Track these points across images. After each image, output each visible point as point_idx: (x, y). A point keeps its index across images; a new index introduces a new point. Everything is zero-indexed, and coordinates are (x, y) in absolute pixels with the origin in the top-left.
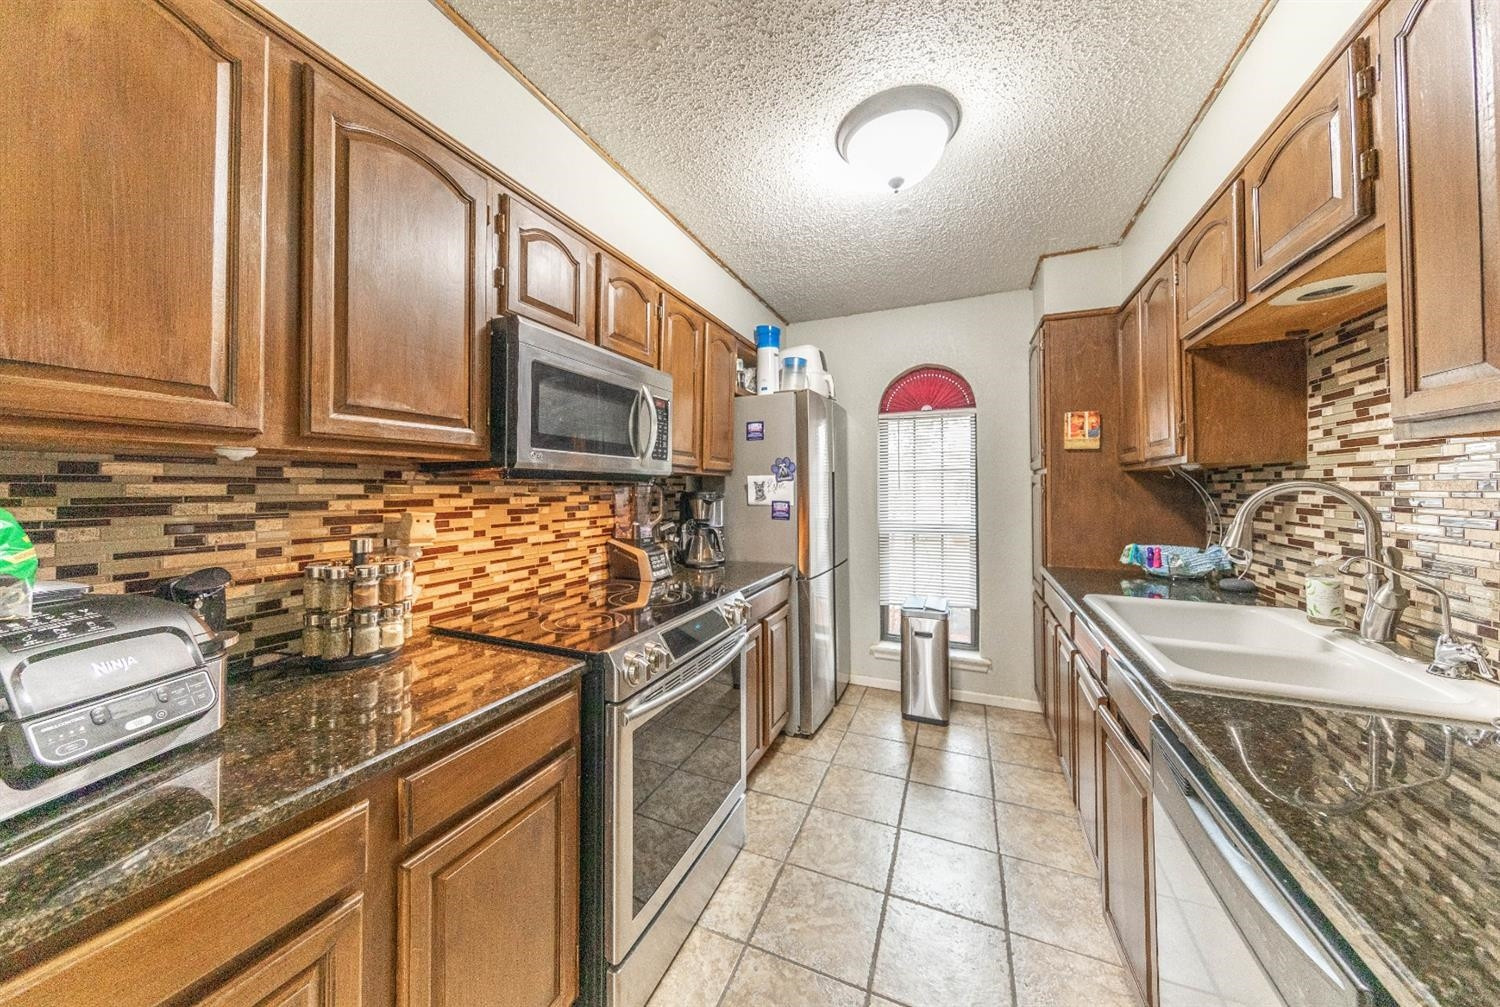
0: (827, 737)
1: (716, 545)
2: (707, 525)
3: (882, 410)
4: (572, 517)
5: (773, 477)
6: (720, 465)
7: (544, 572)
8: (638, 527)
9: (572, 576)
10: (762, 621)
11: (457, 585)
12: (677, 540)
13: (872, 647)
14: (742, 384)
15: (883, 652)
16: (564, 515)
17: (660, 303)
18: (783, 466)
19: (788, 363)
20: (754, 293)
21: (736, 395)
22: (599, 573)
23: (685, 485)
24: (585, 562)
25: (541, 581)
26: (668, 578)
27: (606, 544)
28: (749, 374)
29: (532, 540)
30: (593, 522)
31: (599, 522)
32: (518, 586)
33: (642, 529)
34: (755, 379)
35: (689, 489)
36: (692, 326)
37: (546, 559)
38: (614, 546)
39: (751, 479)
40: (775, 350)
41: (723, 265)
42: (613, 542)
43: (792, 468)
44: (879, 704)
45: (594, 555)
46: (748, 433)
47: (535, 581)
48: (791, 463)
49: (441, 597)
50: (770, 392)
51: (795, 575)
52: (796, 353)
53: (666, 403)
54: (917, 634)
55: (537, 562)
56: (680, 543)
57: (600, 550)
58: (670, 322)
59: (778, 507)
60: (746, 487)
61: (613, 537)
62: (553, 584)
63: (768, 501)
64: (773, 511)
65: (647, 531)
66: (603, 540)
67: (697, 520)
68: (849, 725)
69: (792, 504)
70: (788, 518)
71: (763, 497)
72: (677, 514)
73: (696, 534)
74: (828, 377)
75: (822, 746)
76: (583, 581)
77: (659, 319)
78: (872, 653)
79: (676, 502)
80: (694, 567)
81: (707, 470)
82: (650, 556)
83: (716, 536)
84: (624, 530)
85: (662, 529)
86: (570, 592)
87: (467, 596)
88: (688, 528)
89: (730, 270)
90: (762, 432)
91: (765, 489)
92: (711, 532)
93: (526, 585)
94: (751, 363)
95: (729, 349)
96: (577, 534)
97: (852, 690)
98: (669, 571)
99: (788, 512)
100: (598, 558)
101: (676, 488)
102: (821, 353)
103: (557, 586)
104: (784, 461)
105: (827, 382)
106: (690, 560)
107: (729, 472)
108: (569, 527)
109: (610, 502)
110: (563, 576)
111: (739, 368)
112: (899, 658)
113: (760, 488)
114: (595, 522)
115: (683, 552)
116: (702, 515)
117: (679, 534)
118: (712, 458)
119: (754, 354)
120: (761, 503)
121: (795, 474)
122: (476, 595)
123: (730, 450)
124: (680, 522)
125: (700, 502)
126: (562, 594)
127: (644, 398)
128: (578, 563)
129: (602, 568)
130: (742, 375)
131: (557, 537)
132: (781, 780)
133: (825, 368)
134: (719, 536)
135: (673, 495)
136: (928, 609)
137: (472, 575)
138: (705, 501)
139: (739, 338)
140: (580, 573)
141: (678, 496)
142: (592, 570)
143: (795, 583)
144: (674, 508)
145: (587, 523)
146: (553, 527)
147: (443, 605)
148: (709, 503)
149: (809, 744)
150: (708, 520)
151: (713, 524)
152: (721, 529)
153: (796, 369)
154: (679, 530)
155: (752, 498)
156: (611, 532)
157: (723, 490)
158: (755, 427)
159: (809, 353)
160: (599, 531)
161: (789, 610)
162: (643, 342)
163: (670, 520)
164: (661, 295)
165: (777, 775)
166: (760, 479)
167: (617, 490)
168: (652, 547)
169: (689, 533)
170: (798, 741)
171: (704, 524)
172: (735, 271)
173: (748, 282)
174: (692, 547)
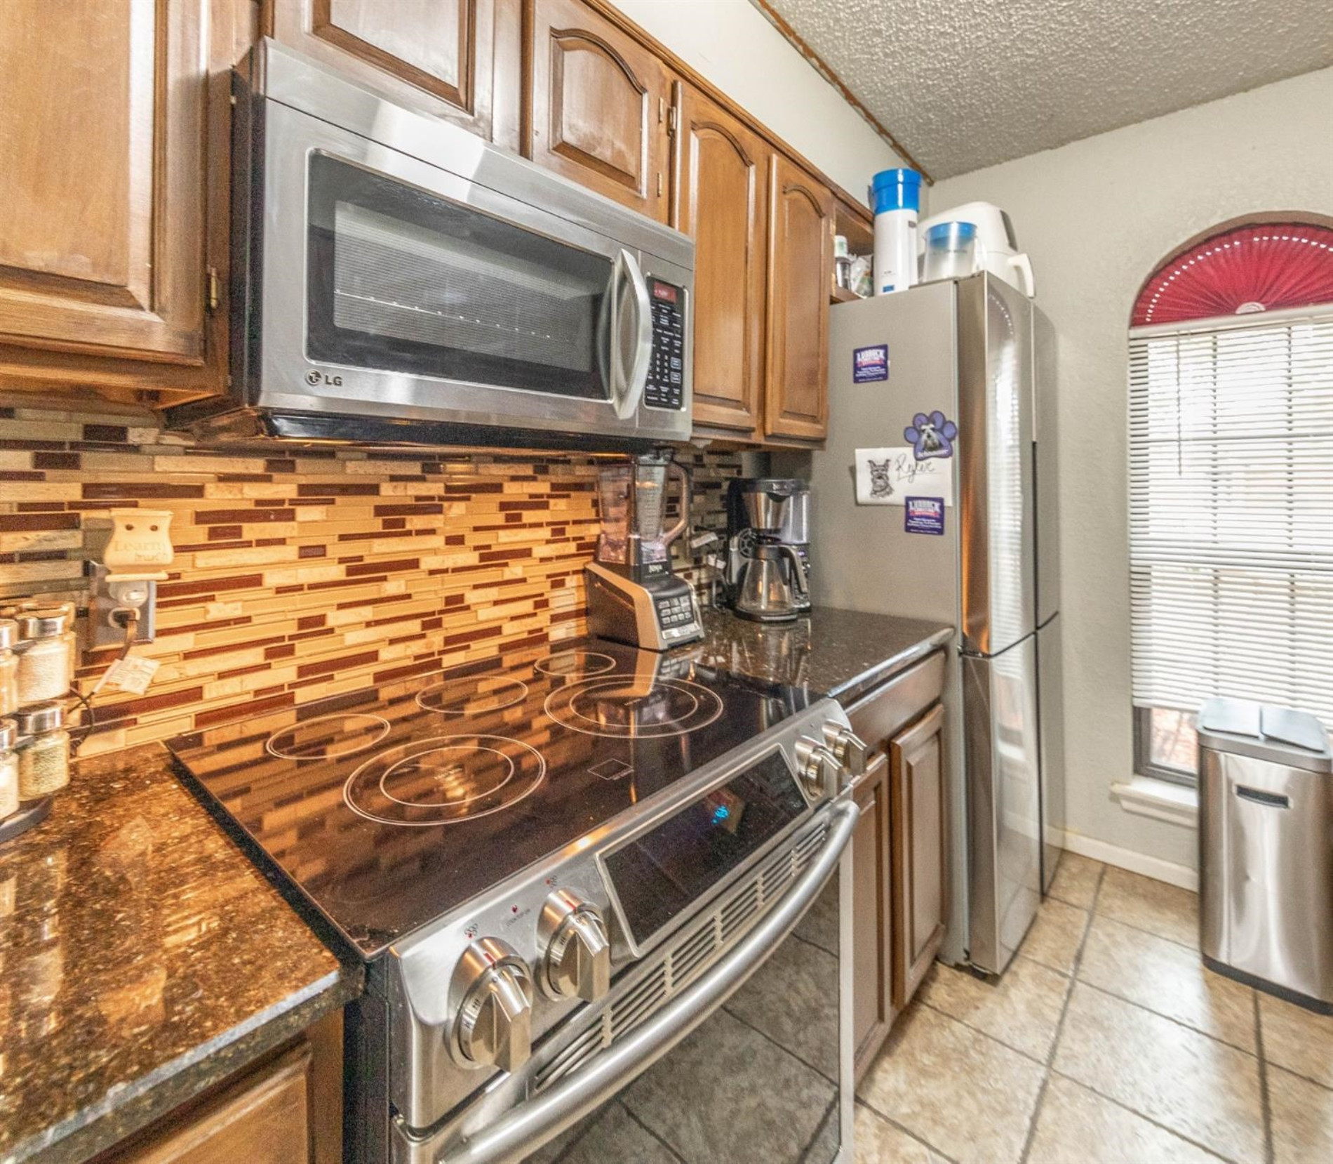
0: (1029, 983)
1: (792, 580)
2: (776, 541)
3: (1137, 320)
4: (513, 521)
5: (908, 451)
6: (802, 428)
7: (455, 623)
8: (638, 542)
9: (513, 631)
10: (888, 745)
11: (260, 651)
12: (721, 565)
13: (1117, 788)
14: (846, 283)
15: (1142, 801)
16: (500, 519)
17: (673, 102)
18: (928, 428)
19: (938, 239)
20: (869, 117)
21: (833, 301)
22: (572, 623)
23: (739, 468)
24: (542, 604)
25: (448, 640)
26: (694, 642)
27: (584, 571)
28: (859, 267)
29: (428, 563)
30: (558, 531)
31: (571, 531)
32: (399, 650)
33: (646, 547)
34: (871, 275)
35: (747, 473)
36: (744, 158)
37: (460, 598)
38: (598, 577)
39: (863, 456)
40: (911, 214)
41: (808, 53)
42: (595, 568)
43: (949, 432)
44: (1141, 914)
45: (559, 592)
46: (857, 368)
47: (436, 639)
48: (945, 422)
49: (222, 676)
50: (901, 286)
51: (956, 645)
52: (953, 218)
53: (679, 292)
54: (1243, 791)
55: (440, 606)
56: (727, 571)
57: (571, 581)
58: (694, 141)
59: (918, 508)
60: (853, 470)
61: (596, 560)
62: (474, 645)
63: (897, 497)
64: (909, 517)
65: (656, 548)
66: (577, 564)
67: (758, 531)
68: (1078, 958)
69: (948, 502)
70: (940, 532)
71: (886, 489)
72: (723, 519)
73: (756, 556)
74: (1022, 260)
75: (1021, 1007)
76: (538, 638)
77: (671, 132)
78: (1115, 798)
79: (722, 498)
80: (752, 618)
81: (774, 436)
82: (657, 600)
83: (793, 566)
84: (615, 546)
85: (695, 544)
86: (509, 660)
87: (283, 673)
88: (741, 545)
89: (823, 65)
90: (884, 365)
91: (892, 473)
92: (784, 553)
93: (417, 647)
94: (863, 246)
95: (820, 214)
96: (526, 553)
97: (1072, 866)
98: (695, 629)
99: (940, 519)
100: (570, 597)
101: (724, 473)
102: (1005, 218)
103: (485, 649)
104: (930, 420)
105: (1018, 268)
106: (745, 604)
107: (819, 442)
108: (507, 539)
109: (593, 495)
110: (497, 631)
111: (840, 251)
112: (1193, 822)
113: (880, 473)
114: (562, 531)
115: (732, 587)
116: (766, 521)
117: (725, 555)
118: (786, 413)
119: (868, 229)
120: (881, 500)
121: (956, 444)
122: (303, 671)
123: (821, 400)
124: (727, 533)
125: (763, 496)
126: (493, 665)
127: (625, 278)
128: (527, 606)
129: (577, 614)
130: (845, 264)
131: (482, 558)
132: (932, 1090)
133: (1013, 244)
134: (798, 562)
135: (717, 485)
136: (1270, 739)
137: (294, 631)
138: (771, 495)
139: (837, 194)
140: (532, 623)
141: (725, 485)
142: (555, 619)
143: (956, 662)
144: (719, 508)
145: (546, 533)
146: (474, 539)
147: (222, 692)
148: (778, 499)
149: (990, 996)
150: (777, 531)
151: (788, 537)
152: (804, 547)
153: (953, 243)
154: (727, 545)
155: (864, 490)
156: (590, 548)
157: (808, 477)
158: (873, 356)
159: (982, 215)
160: (571, 548)
161: (946, 718)
162: (632, 170)
163: (710, 528)
164: (674, 86)
165: (924, 1072)
166: (880, 454)
167: (607, 474)
168: (668, 580)
169: (743, 554)
170: (966, 981)
171: (771, 537)
172: (832, 66)
173: (859, 92)
174: (749, 576)
